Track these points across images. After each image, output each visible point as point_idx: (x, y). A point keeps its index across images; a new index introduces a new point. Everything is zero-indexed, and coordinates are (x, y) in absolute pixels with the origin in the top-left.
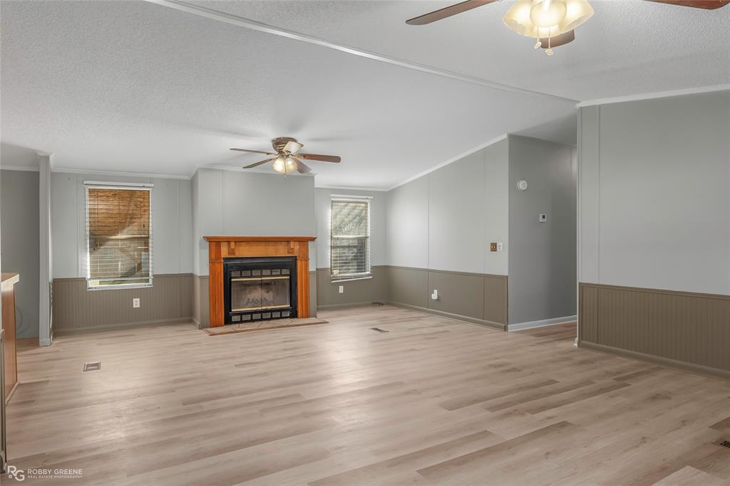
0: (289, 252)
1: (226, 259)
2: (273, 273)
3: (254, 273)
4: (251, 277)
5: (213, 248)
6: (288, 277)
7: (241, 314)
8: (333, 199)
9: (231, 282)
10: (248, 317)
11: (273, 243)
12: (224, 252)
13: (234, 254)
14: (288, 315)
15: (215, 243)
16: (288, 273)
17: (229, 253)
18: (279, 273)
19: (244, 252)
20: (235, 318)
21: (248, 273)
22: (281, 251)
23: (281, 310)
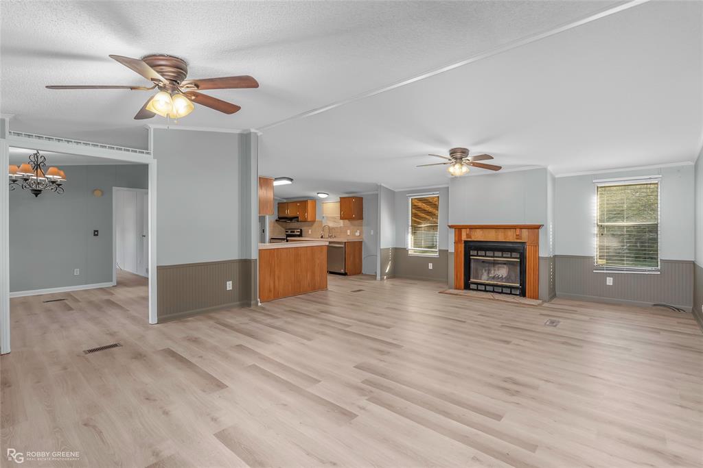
0: (517, 239)
1: (465, 242)
2: (504, 255)
3: (489, 253)
4: (485, 256)
5: (457, 232)
6: (518, 260)
7: (477, 284)
8: (599, 185)
9: (470, 259)
10: (483, 287)
11: (503, 230)
12: (464, 237)
13: (470, 237)
14: (518, 293)
15: (458, 229)
16: (518, 256)
17: (467, 237)
18: (509, 256)
19: (478, 236)
20: (473, 286)
21: (483, 253)
22: (511, 237)
23: (511, 288)
